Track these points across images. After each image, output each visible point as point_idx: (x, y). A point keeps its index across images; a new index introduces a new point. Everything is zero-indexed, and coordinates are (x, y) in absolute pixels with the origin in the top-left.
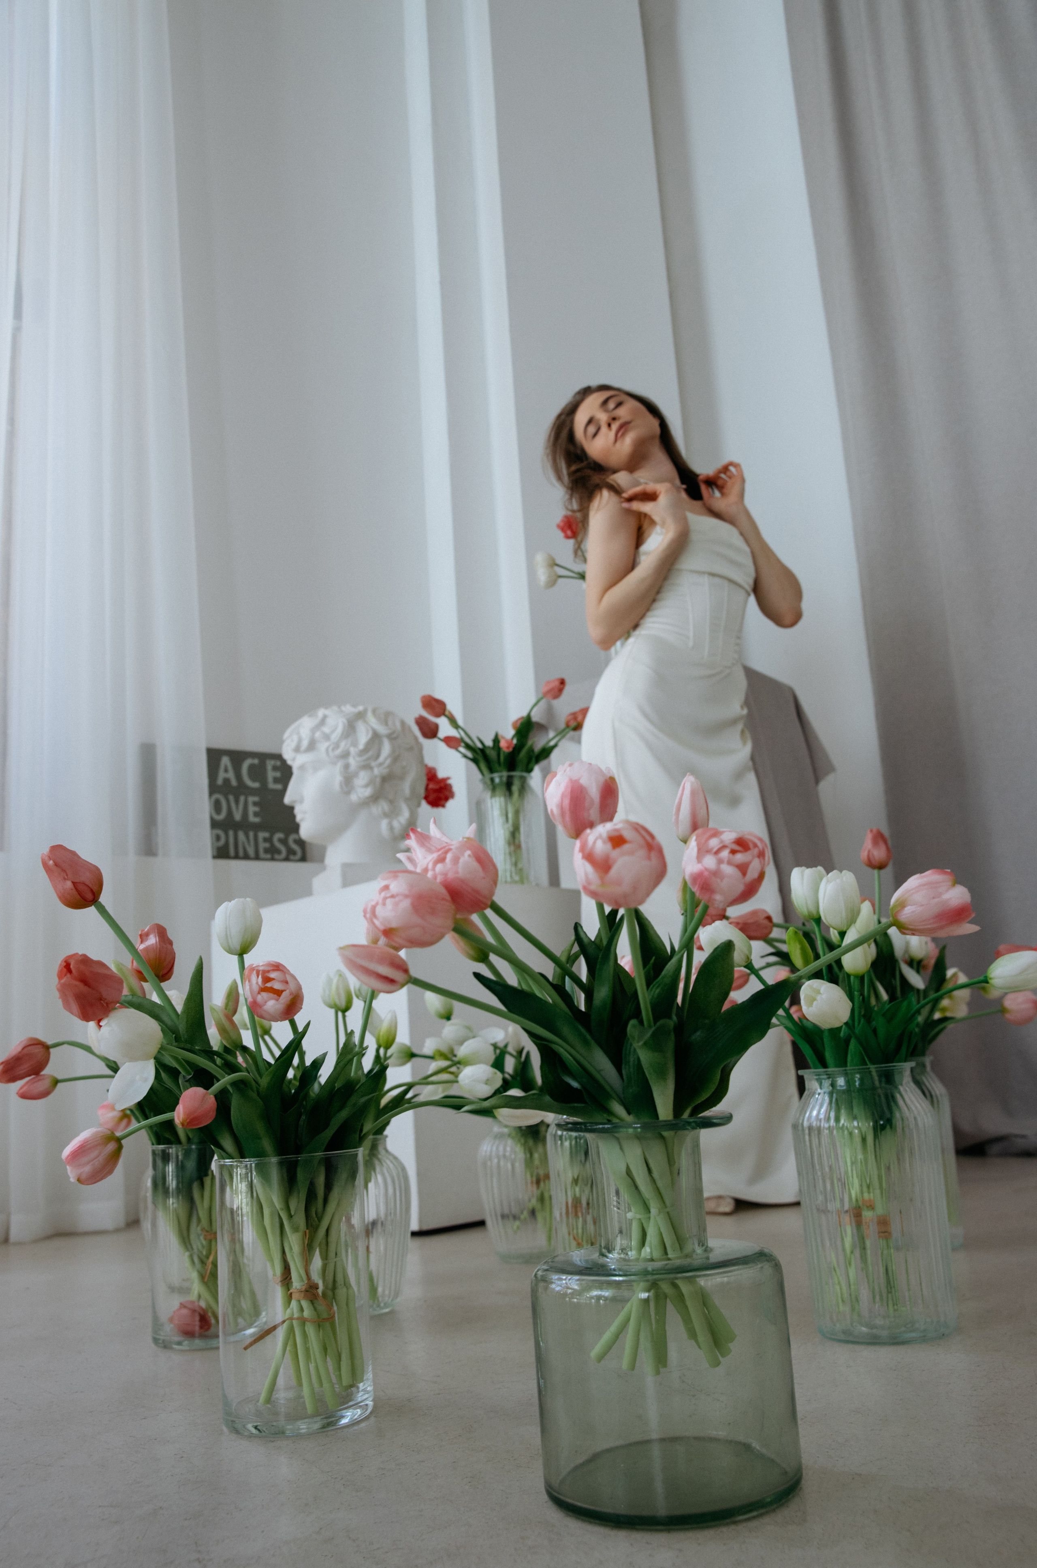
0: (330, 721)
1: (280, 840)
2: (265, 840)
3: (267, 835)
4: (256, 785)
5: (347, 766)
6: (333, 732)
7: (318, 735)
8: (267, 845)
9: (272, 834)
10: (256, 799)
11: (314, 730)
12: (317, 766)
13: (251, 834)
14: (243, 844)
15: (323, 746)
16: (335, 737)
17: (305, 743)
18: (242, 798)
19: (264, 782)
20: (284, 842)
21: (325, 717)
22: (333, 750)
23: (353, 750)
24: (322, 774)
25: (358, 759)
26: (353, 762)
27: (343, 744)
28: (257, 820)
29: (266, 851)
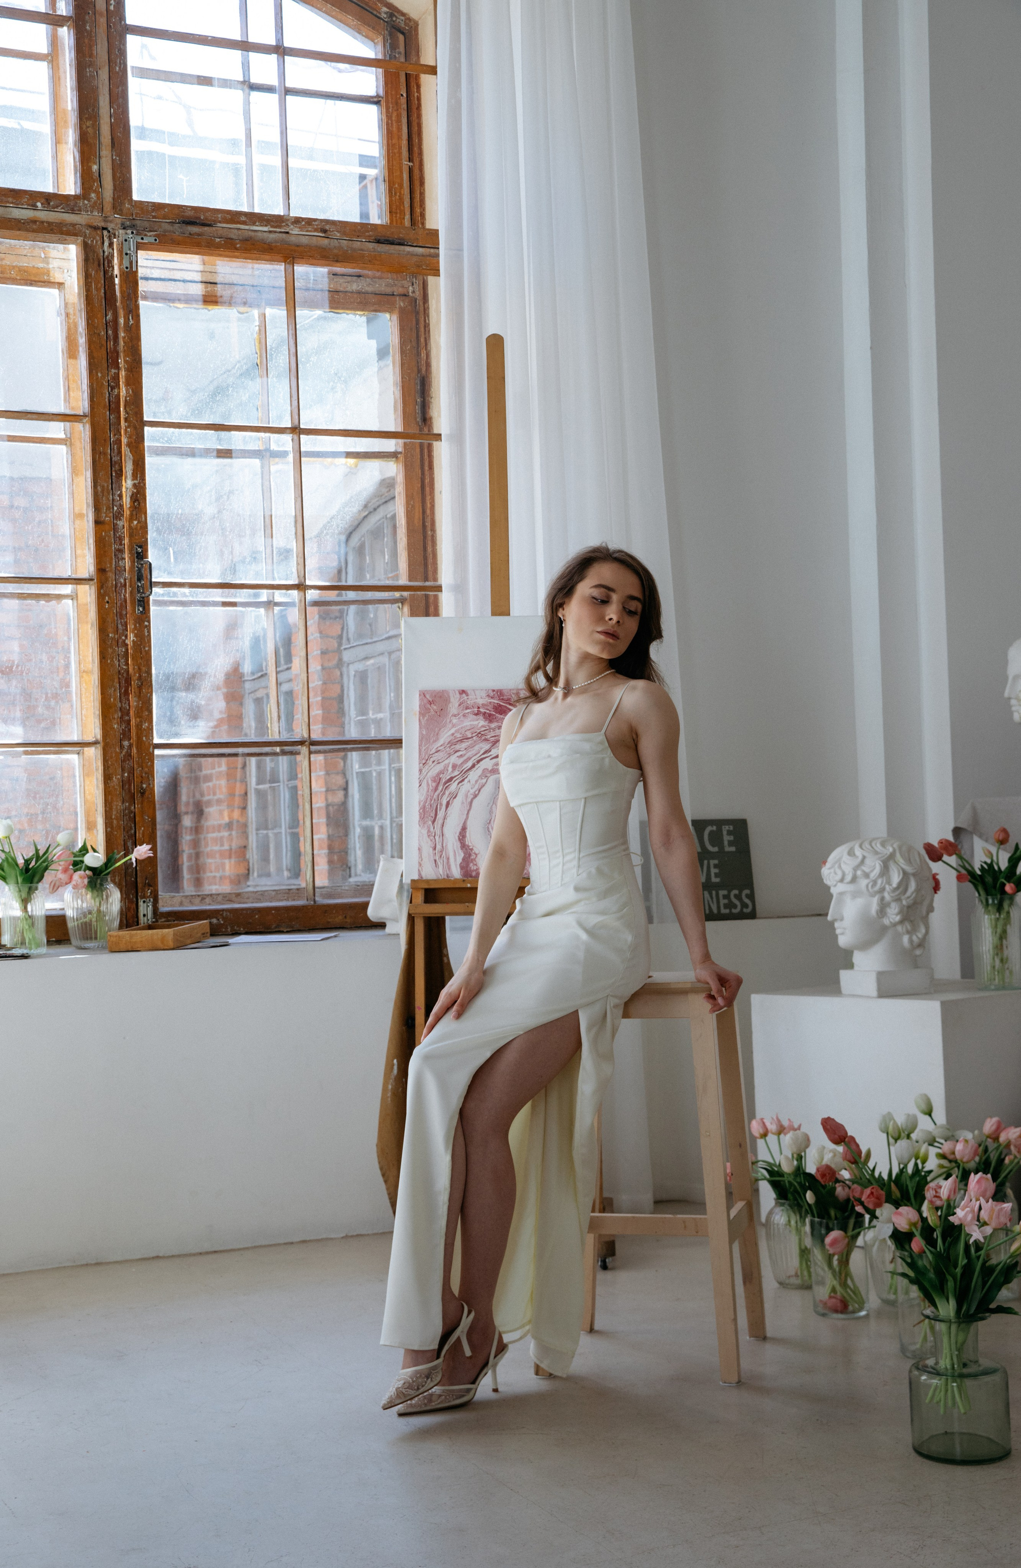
0: (868, 862)
1: (736, 896)
2: (725, 897)
3: (725, 892)
4: (716, 849)
5: (882, 899)
6: (872, 871)
7: (859, 873)
8: (726, 901)
9: (729, 892)
10: (716, 862)
11: (855, 869)
12: (855, 895)
13: (714, 893)
14: (708, 901)
15: (863, 883)
16: (873, 875)
17: (849, 878)
18: (706, 862)
19: (721, 847)
20: (738, 897)
21: (864, 858)
22: (872, 886)
23: (887, 886)
24: (860, 901)
25: (892, 895)
26: (887, 897)
27: (879, 881)
28: (718, 880)
29: (726, 906)
